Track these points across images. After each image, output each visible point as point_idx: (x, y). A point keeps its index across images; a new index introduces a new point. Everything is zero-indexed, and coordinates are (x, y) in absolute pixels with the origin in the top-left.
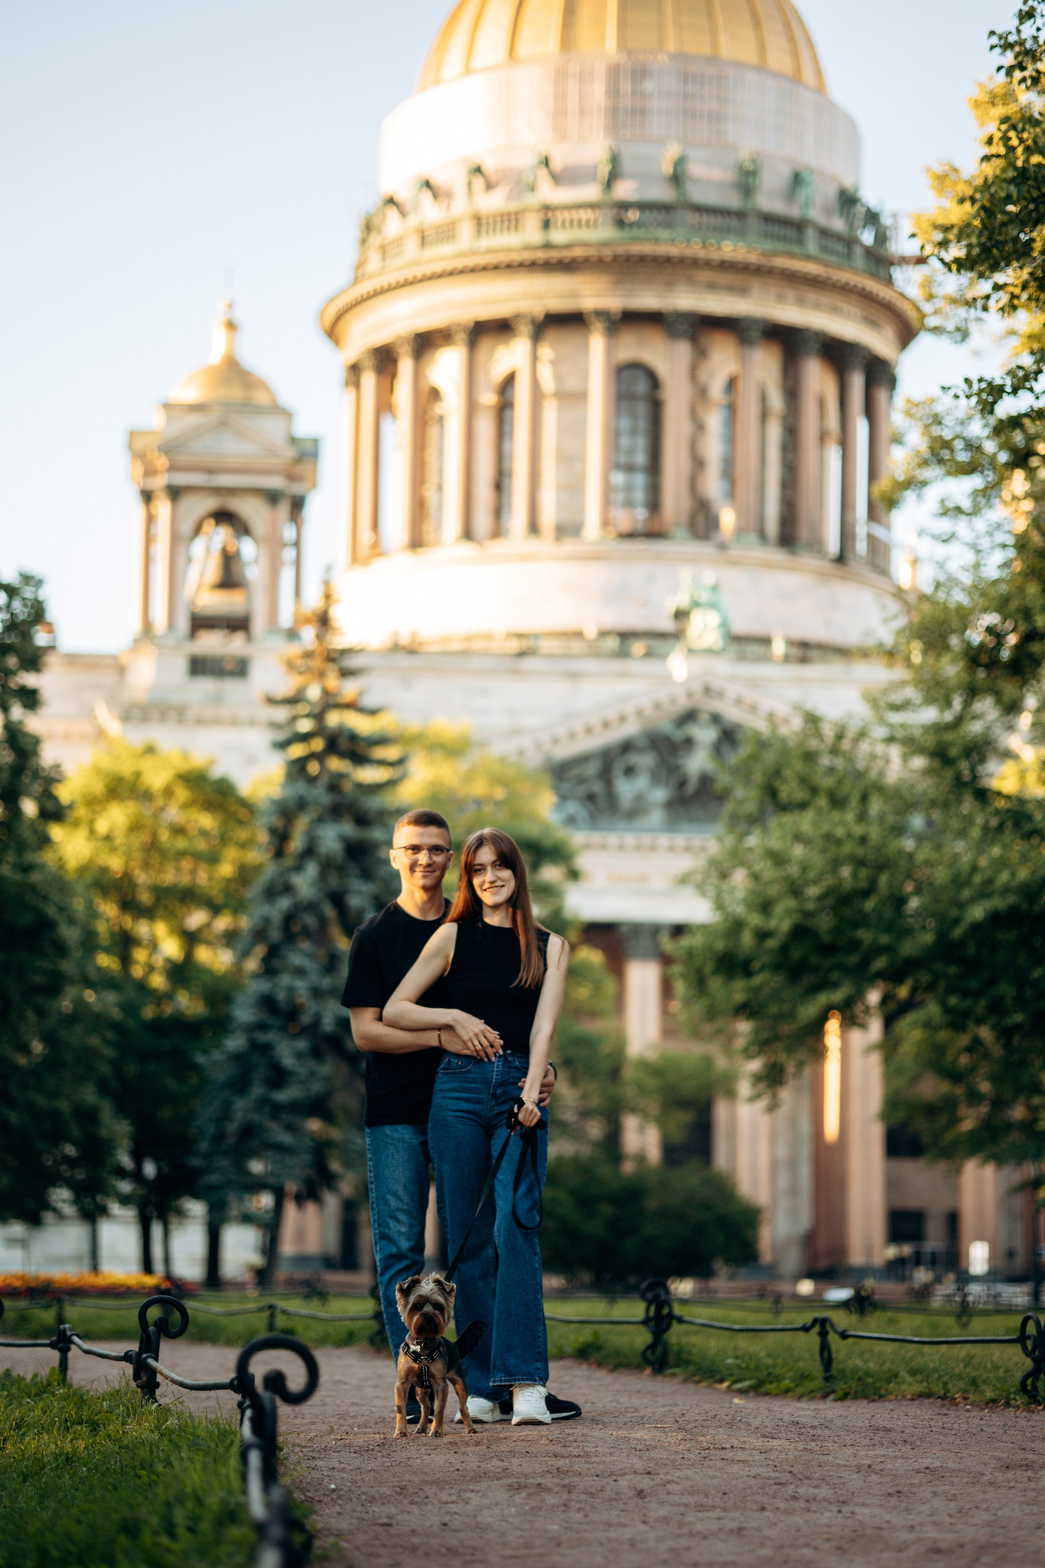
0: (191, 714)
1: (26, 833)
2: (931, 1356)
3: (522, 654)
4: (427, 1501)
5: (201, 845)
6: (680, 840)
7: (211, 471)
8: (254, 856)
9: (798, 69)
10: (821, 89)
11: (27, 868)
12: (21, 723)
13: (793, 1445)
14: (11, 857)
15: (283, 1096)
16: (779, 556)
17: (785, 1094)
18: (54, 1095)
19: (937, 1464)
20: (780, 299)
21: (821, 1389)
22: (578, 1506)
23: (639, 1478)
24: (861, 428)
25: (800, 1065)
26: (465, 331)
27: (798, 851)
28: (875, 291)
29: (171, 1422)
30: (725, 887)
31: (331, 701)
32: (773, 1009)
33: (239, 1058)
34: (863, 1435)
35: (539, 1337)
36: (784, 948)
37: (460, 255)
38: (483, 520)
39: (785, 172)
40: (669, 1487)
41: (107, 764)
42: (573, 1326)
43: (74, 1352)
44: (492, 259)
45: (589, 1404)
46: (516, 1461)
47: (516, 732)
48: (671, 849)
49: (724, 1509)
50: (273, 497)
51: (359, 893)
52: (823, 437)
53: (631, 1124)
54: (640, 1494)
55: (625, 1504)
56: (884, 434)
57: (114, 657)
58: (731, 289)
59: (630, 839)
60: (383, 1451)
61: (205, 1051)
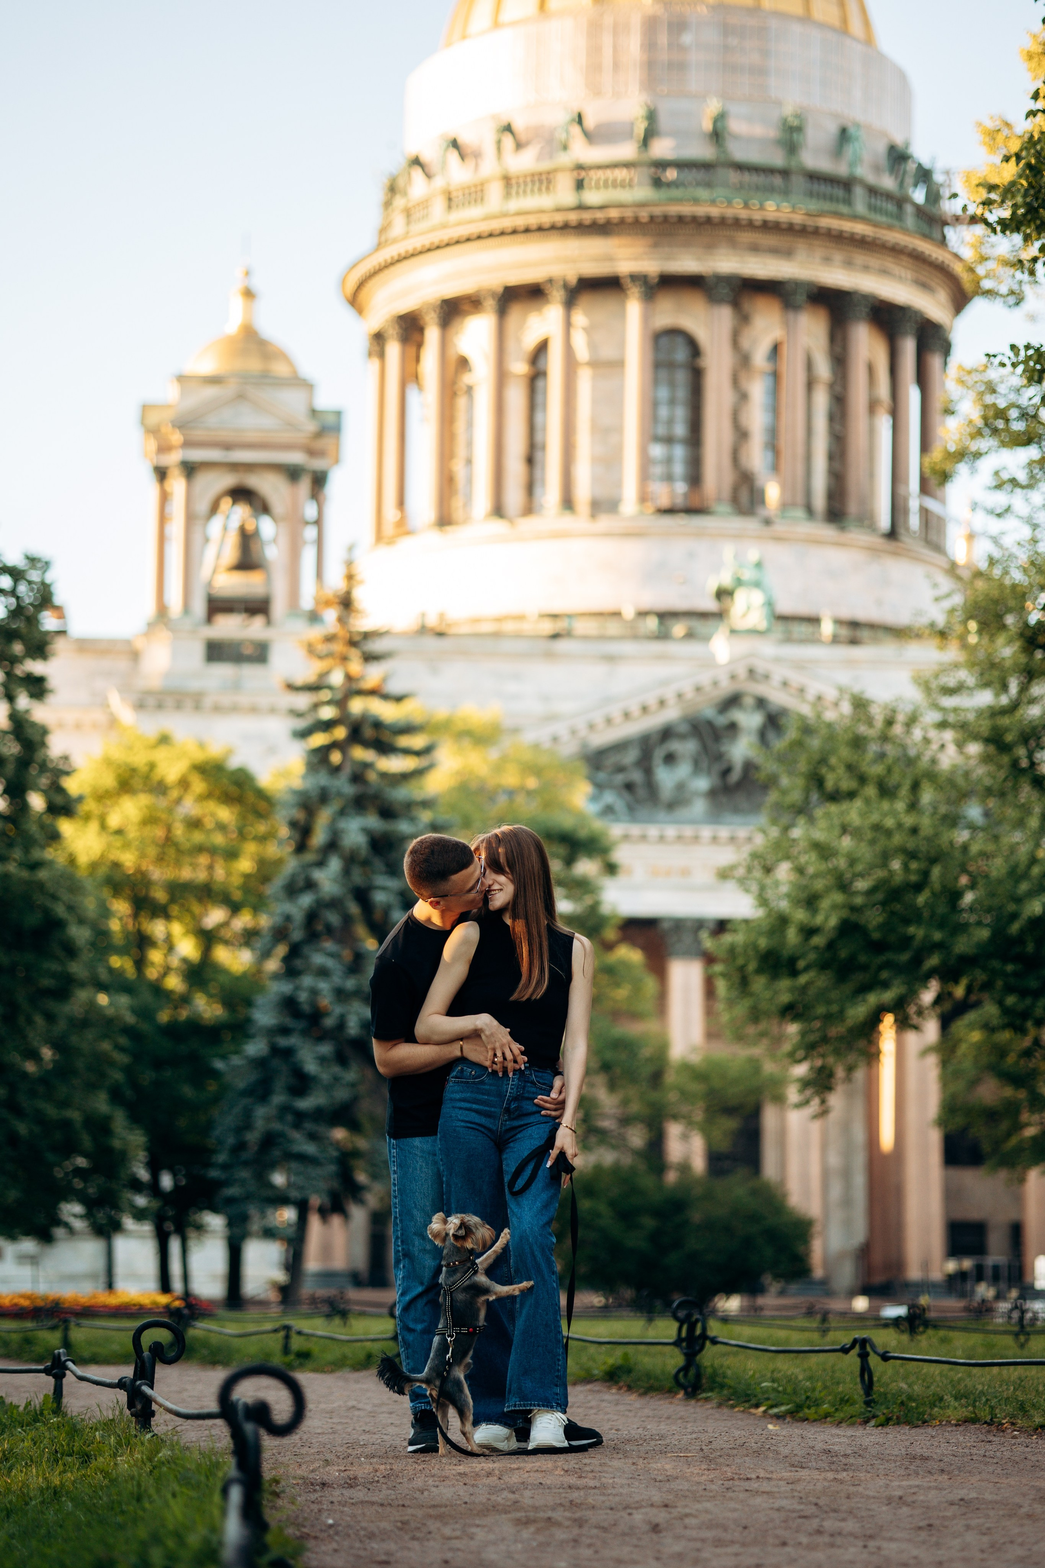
0: (208, 702)
1: (33, 828)
2: (980, 1380)
3: (555, 636)
4: (429, 1536)
5: (219, 839)
6: (724, 832)
7: (228, 447)
8: (273, 850)
9: (844, 20)
10: (869, 40)
11: (35, 866)
12: (27, 711)
13: (823, 1474)
14: (17, 854)
15: (305, 1104)
16: (828, 532)
17: (835, 1100)
18: (65, 1104)
19: (973, 1495)
20: (827, 260)
21: (862, 1413)
22: (588, 1541)
23: (654, 1511)
24: (913, 395)
25: (850, 1069)
26: (493, 297)
27: (846, 843)
28: (927, 252)
29: (164, 1454)
30: (768, 881)
31: (355, 686)
32: (821, 1010)
33: (260, 1063)
34: (898, 1464)
35: (559, 1360)
36: (831, 945)
37: (487, 218)
38: (514, 496)
39: (832, 128)
40: (687, 1521)
41: (119, 755)
42: (604, 1348)
43: (69, 1378)
44: (521, 222)
45: (613, 1431)
46: (527, 1493)
47: (551, 718)
48: (715, 839)
49: (744, 1545)
50: (293, 473)
51: (384, 888)
52: (873, 406)
53: (674, 1130)
54: (656, 1528)
55: (639, 1539)
56: (937, 404)
57: (128, 642)
58: (775, 251)
59: (671, 831)
60: (389, 1483)
61: (224, 1057)
